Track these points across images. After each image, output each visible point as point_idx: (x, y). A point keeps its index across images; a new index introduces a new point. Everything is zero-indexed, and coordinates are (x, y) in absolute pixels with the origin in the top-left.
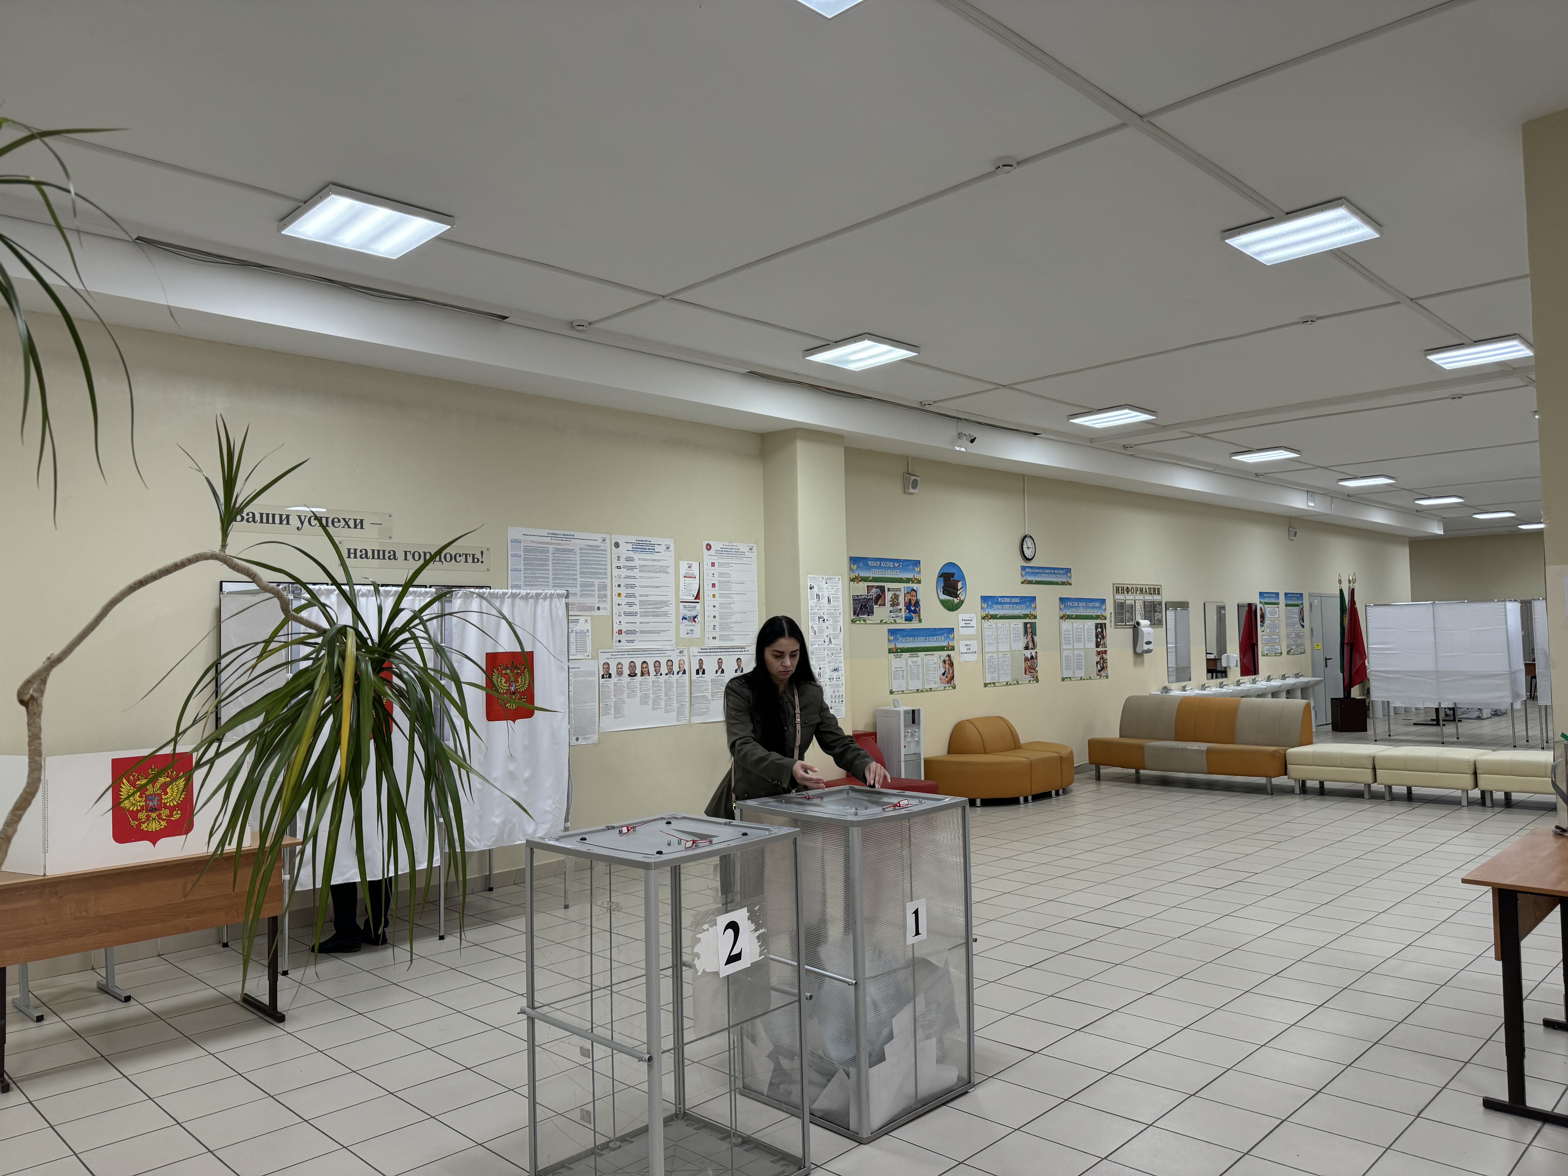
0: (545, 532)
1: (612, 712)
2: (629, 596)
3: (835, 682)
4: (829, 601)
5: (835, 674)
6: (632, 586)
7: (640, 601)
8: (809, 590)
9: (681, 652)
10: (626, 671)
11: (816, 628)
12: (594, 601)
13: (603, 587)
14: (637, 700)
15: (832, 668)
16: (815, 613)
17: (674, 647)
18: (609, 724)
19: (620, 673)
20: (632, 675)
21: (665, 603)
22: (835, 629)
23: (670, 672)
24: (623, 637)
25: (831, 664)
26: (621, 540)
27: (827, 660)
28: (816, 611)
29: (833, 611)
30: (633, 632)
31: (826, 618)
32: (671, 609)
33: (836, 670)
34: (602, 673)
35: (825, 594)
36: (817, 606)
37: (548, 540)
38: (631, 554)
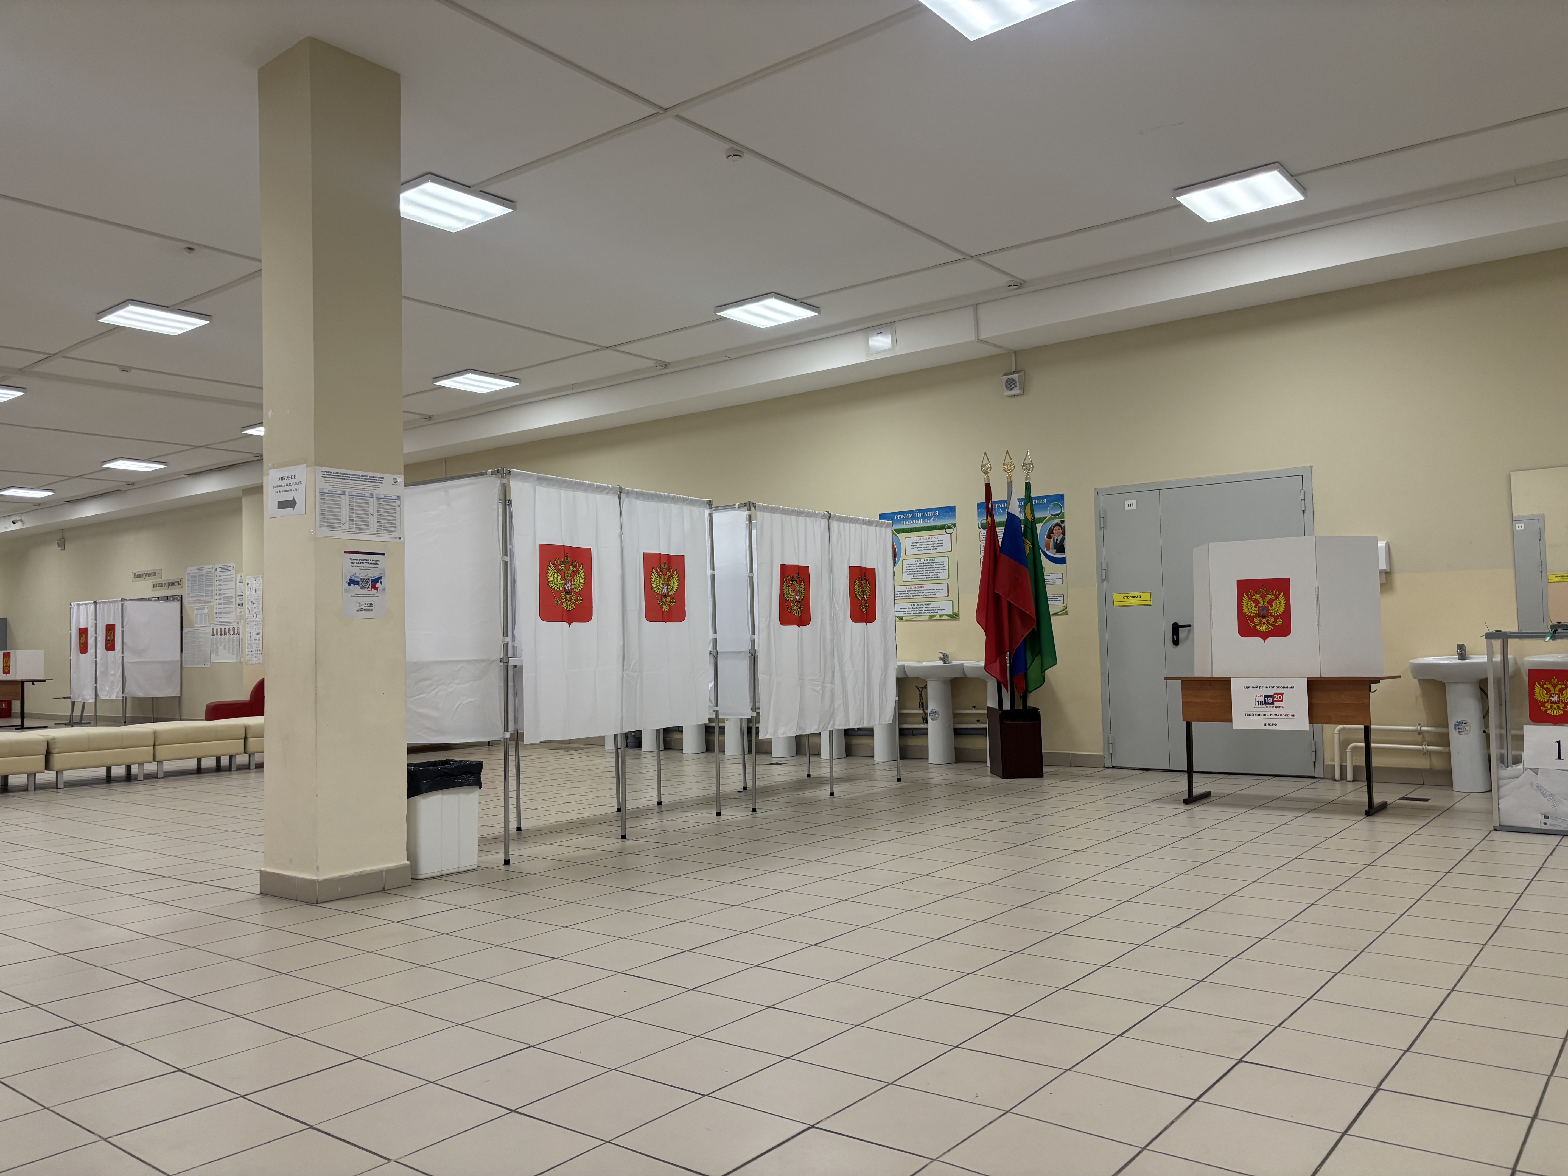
0: (195, 568)
1: (215, 652)
2: (220, 594)
3: (257, 641)
4: (256, 591)
5: (258, 636)
6: (220, 590)
7: (223, 597)
8: (247, 586)
9: (238, 623)
10: (219, 633)
11: (250, 609)
12: (208, 598)
13: (212, 591)
14: (222, 647)
15: (257, 633)
16: (249, 600)
17: (235, 621)
18: (214, 659)
19: (217, 634)
20: (221, 635)
21: (231, 597)
22: (258, 609)
23: (234, 634)
24: (218, 616)
25: (256, 630)
26: (217, 566)
27: (255, 628)
28: (250, 598)
29: (257, 597)
30: (220, 613)
31: (254, 602)
32: (233, 600)
33: (258, 634)
34: (212, 633)
35: (254, 587)
36: (250, 595)
37: (196, 571)
38: (220, 573)
